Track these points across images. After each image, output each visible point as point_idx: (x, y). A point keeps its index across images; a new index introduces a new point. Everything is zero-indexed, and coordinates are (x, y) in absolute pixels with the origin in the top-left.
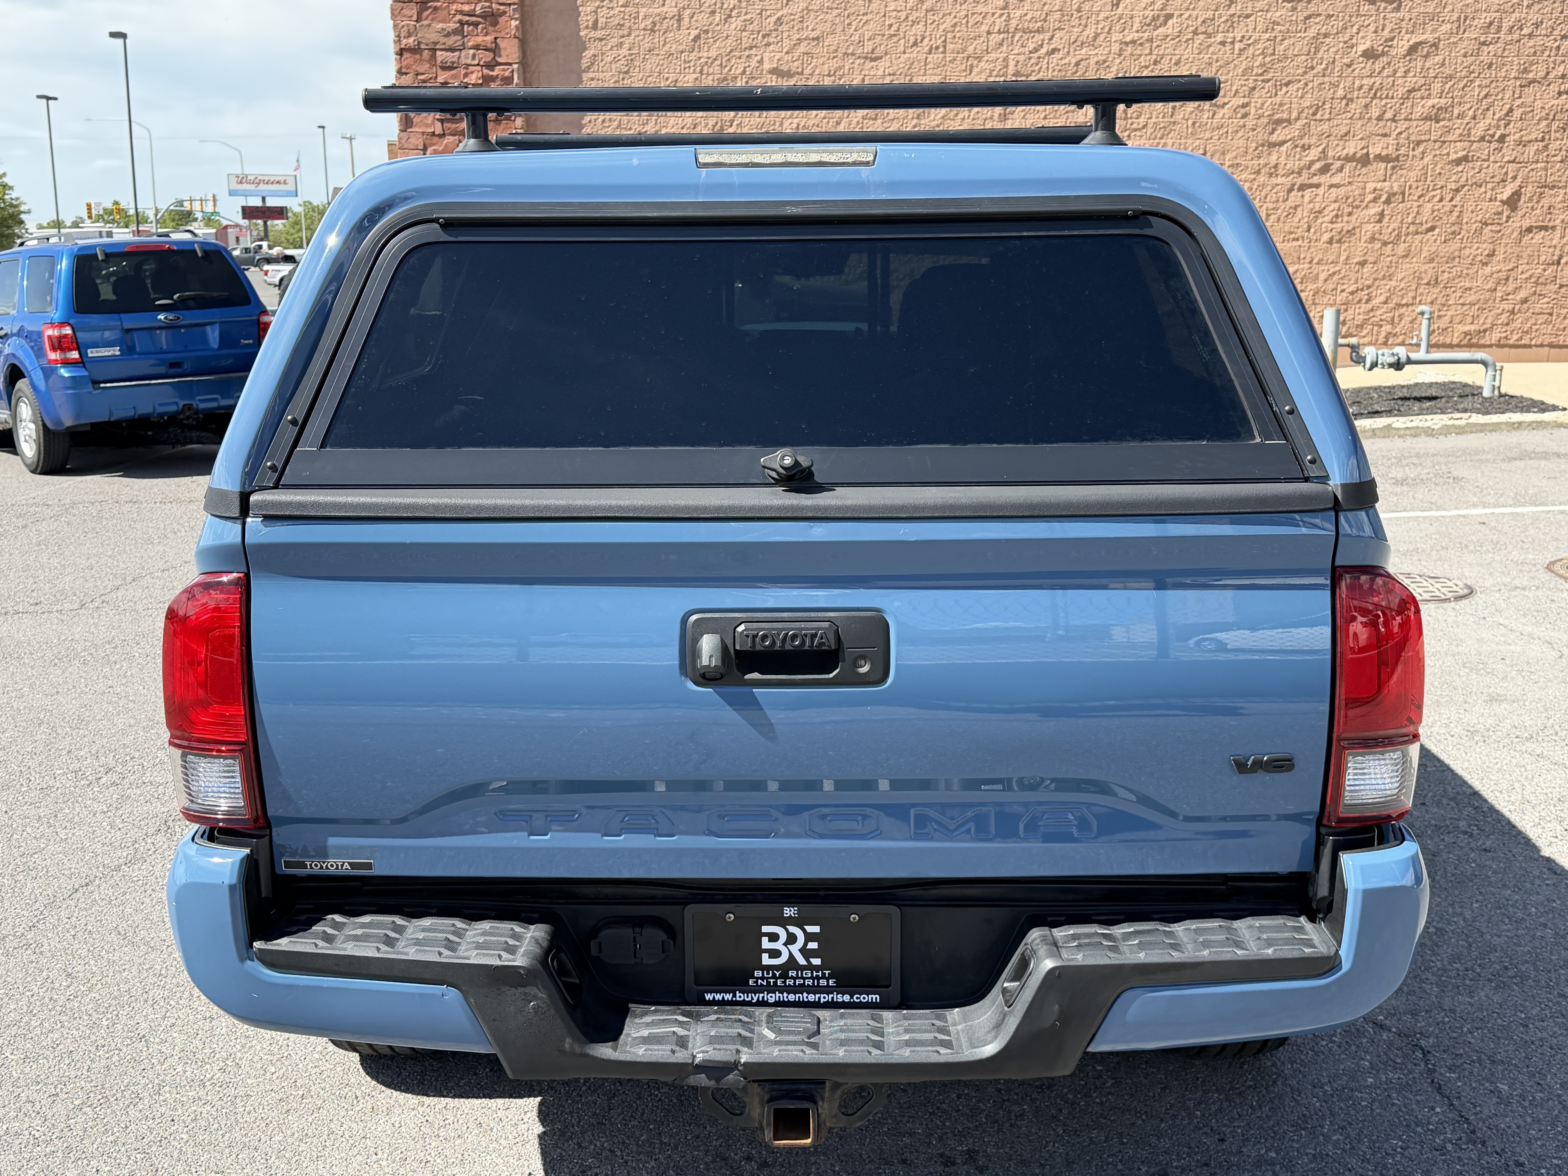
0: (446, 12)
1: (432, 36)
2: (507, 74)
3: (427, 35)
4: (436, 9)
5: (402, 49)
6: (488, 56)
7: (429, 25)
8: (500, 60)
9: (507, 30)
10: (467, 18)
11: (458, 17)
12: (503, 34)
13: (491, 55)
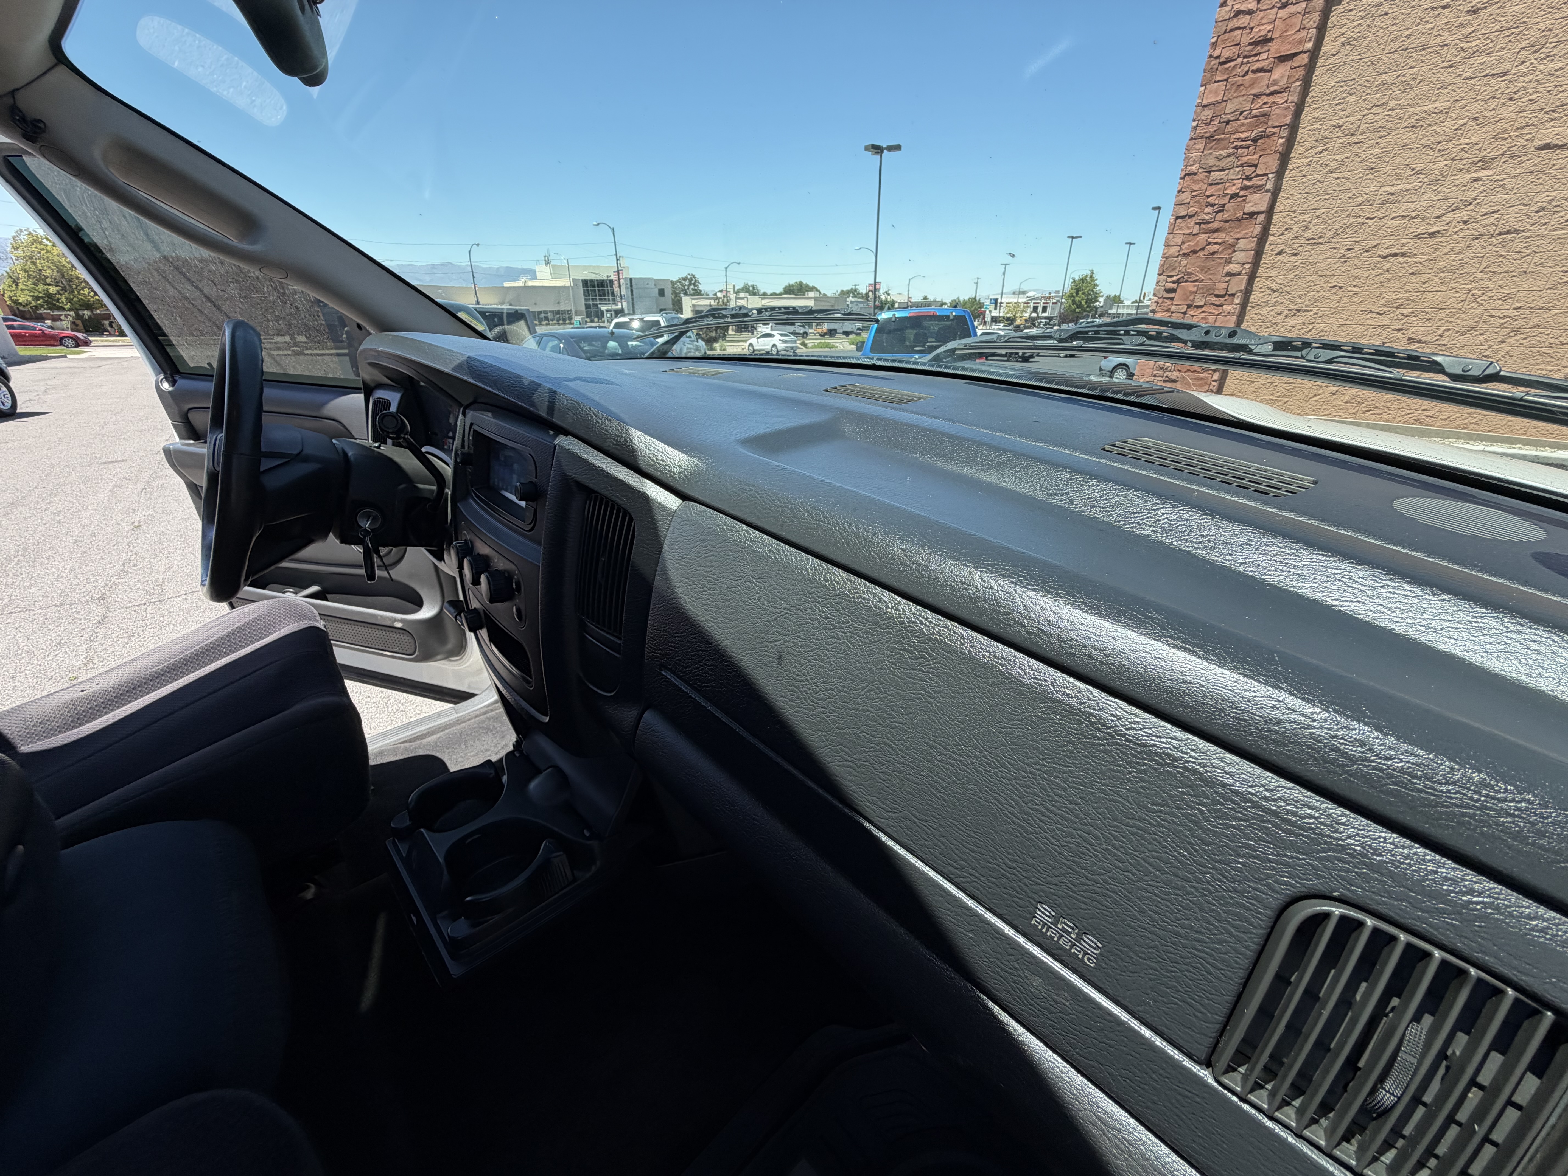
0: (1226, 142)
1: (1211, 161)
2: (1260, 183)
3: (1207, 162)
4: (1219, 140)
5: (1186, 175)
6: (1249, 171)
7: (1211, 154)
8: (1259, 172)
9: (1273, 148)
10: (1243, 143)
11: (1235, 144)
12: (1268, 152)
13: (1253, 169)
